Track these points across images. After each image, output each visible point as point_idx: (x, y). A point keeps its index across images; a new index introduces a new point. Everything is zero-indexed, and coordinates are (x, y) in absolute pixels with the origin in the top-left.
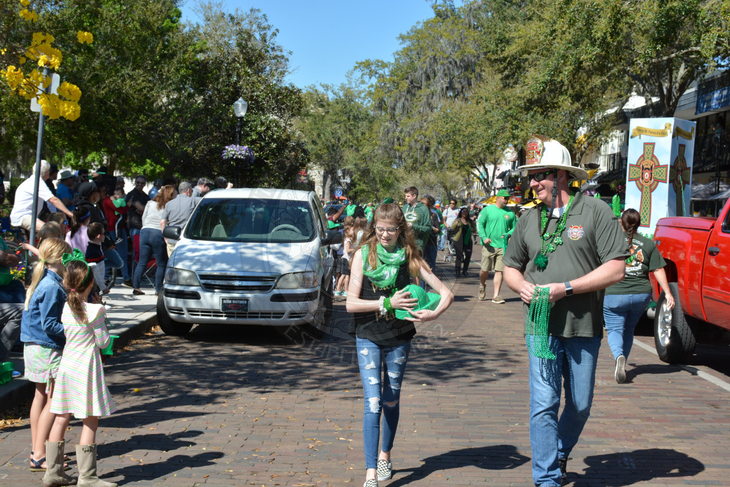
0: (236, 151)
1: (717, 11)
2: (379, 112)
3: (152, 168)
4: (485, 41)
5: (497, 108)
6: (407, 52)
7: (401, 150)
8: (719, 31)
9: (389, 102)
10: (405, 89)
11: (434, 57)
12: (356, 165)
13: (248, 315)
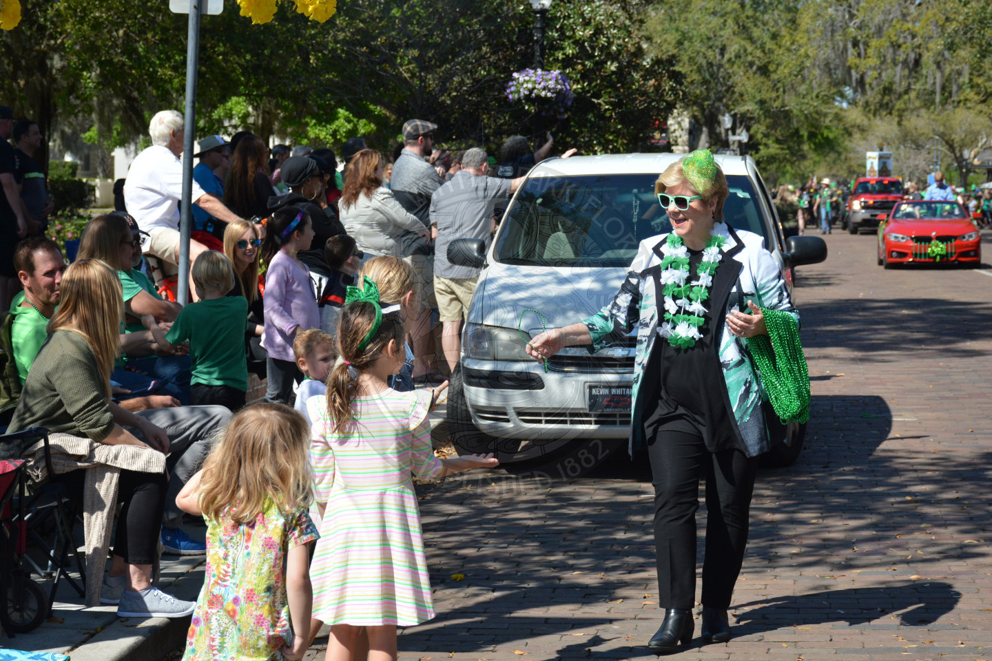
0: (535, 82)
3: (349, 126)
7: (862, 68)
12: (762, 103)
13: (618, 420)
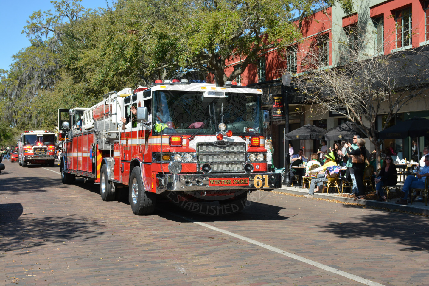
1: (185, 45)
2: (3, 97)
4: (64, 59)
5: (70, 94)
6: (17, 65)
7: (16, 118)
8: (187, 54)
9: (8, 92)
10: (17, 84)
11: (33, 67)
